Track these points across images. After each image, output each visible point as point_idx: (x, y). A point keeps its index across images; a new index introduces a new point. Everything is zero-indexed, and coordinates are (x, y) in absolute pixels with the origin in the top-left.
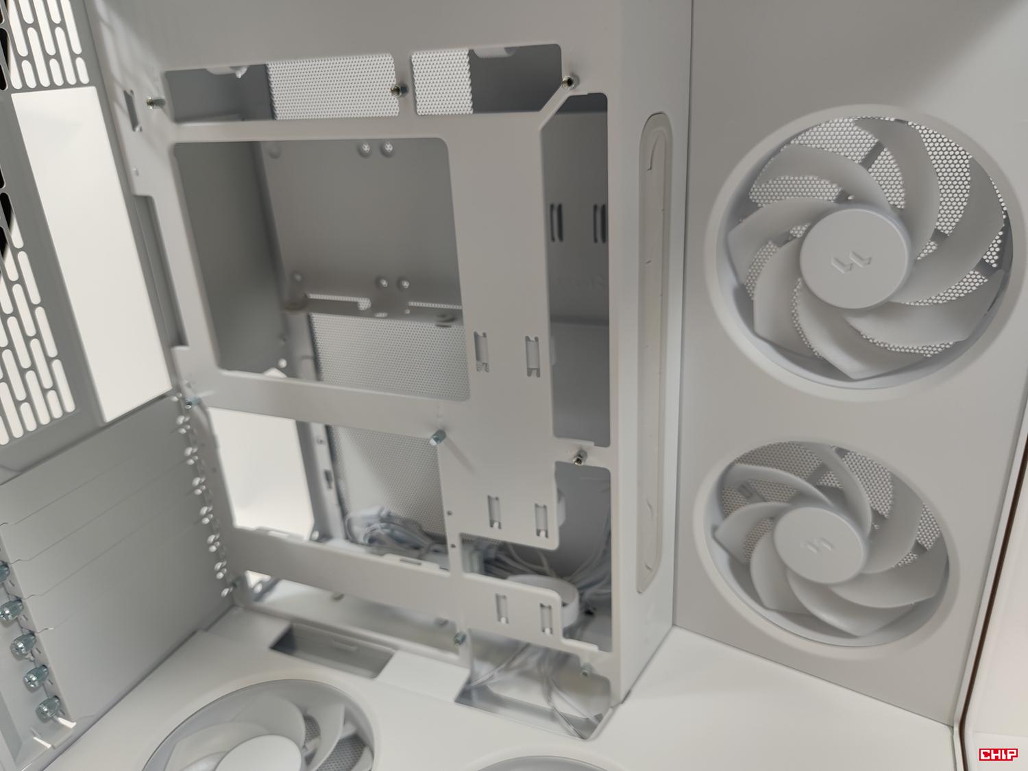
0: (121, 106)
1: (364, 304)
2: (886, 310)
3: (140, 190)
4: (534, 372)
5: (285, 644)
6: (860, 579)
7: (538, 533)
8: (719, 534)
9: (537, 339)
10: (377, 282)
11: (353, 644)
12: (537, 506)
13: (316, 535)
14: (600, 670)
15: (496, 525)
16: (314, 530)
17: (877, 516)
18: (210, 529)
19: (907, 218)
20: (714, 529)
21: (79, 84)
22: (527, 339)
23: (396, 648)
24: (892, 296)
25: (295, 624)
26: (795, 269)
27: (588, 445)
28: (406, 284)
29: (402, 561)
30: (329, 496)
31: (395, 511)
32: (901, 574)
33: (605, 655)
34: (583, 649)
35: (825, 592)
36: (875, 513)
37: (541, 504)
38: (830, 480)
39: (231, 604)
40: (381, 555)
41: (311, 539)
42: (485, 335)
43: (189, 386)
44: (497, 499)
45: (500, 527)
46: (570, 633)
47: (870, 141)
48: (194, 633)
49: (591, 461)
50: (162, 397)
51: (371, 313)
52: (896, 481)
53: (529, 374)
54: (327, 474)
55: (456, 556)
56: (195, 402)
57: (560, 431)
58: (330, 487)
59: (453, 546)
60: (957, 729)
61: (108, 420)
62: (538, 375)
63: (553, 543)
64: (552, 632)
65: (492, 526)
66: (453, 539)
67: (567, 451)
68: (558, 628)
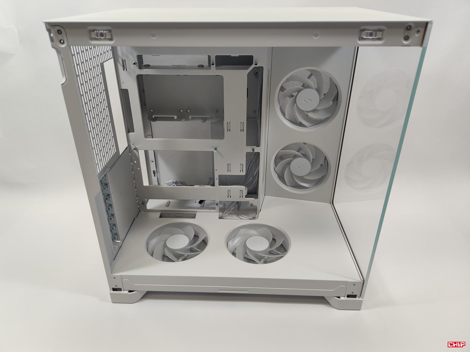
0: (120, 63)
1: (176, 117)
2: (314, 111)
3: (123, 87)
4: (242, 131)
5: (163, 216)
6: (310, 174)
7: (240, 172)
8: (276, 170)
9: (243, 122)
10: (180, 111)
11: (183, 214)
12: (241, 164)
14: (254, 204)
15: (229, 171)
19: (318, 90)
21: (111, 58)
22: (241, 122)
24: (316, 108)
25: (162, 213)
26: (295, 102)
27: (255, 147)
28: (189, 111)
29: (200, 186)
30: (154, 178)
31: (178, 181)
32: (318, 171)
33: (256, 200)
34: (251, 200)
35: (302, 179)
37: (242, 164)
39: (139, 211)
42: (230, 122)
43: (133, 144)
45: (230, 171)
46: (246, 197)
47: (309, 73)
48: (135, 219)
49: (255, 151)
50: (126, 148)
51: (177, 120)
53: (241, 131)
54: (154, 172)
55: (217, 182)
56: (135, 149)
57: (248, 145)
58: (155, 176)
59: (216, 179)
60: (332, 203)
61: (120, 154)
62: (243, 131)
63: (244, 173)
64: (242, 197)
65: (228, 171)
66: (216, 177)
67: (249, 149)
68: (244, 196)
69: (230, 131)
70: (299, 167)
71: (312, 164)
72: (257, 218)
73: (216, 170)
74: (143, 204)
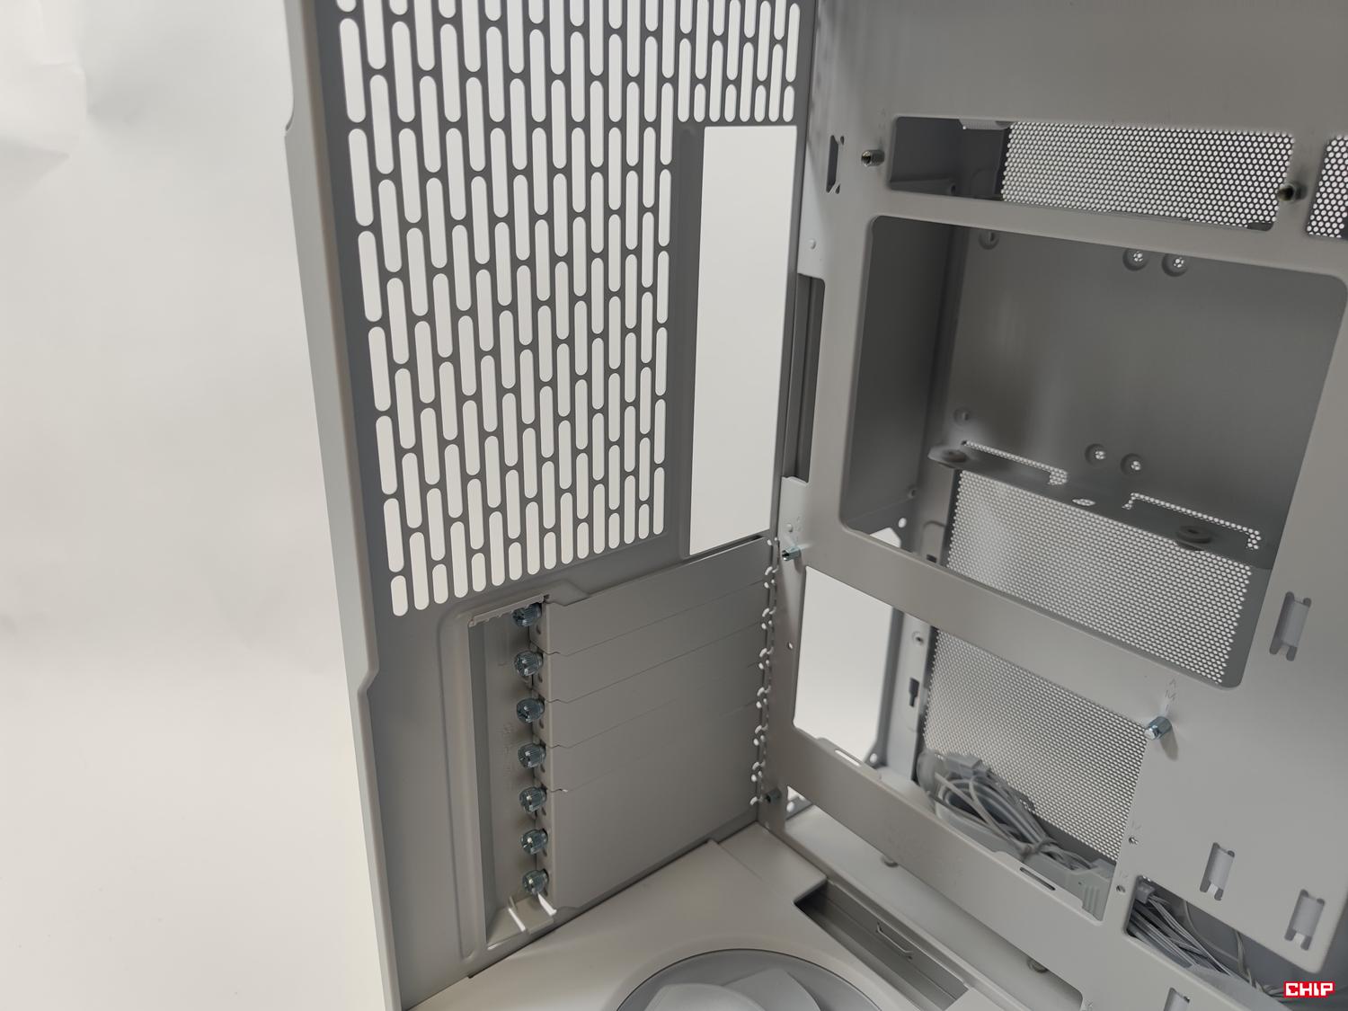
1: (1059, 477)
5: (815, 903)
10: (1090, 451)
13: (874, 758)
15: (1211, 891)
16: (873, 751)
18: (761, 717)
21: (781, 122)
23: (973, 982)
25: (831, 882)
28: (1136, 466)
29: (1022, 869)
30: (908, 716)
39: (754, 818)
40: (994, 850)
41: (867, 761)
44: (1231, 854)
48: (705, 842)
54: (914, 684)
55: (1118, 904)
56: (789, 554)
58: (913, 703)
59: (1120, 889)
63: (1311, 960)
65: (1204, 889)
66: (1123, 877)
74: (769, 799)
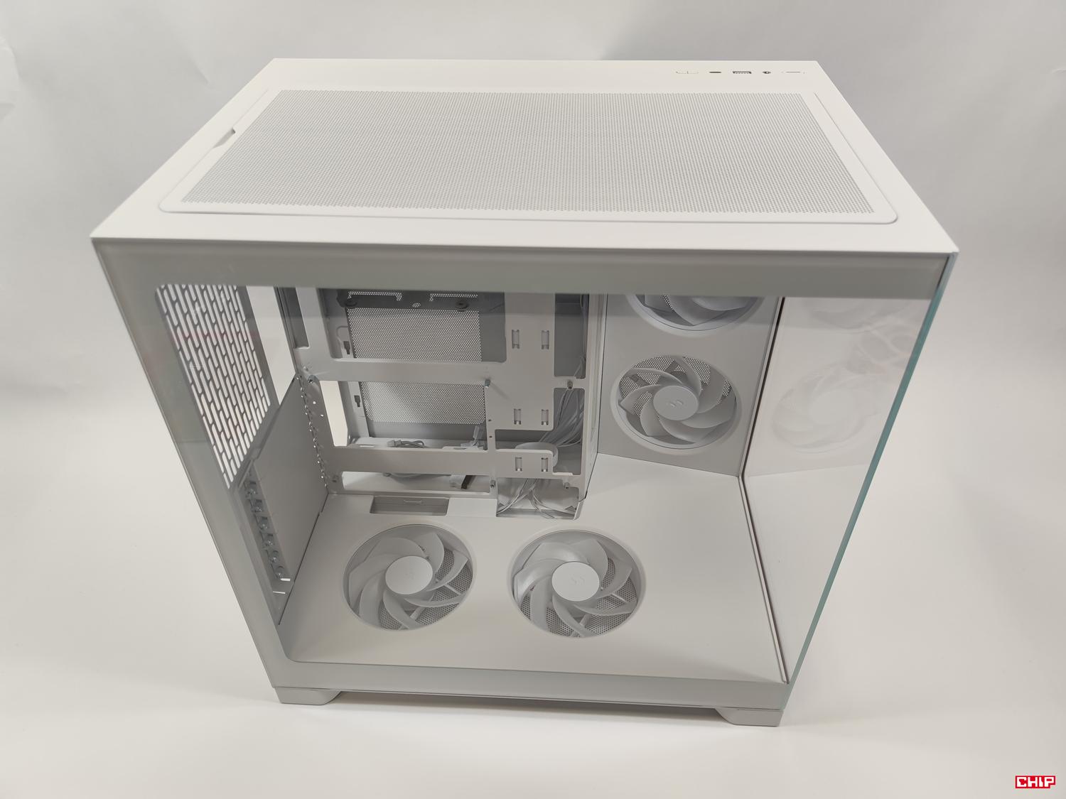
4: (545, 347)
6: (695, 417)
7: (543, 424)
8: (621, 403)
12: (542, 411)
14: (573, 485)
15: (518, 423)
17: (704, 385)
18: (317, 451)
20: (619, 402)
23: (449, 496)
25: (376, 496)
27: (574, 379)
29: (455, 449)
30: (358, 412)
32: (715, 411)
33: (577, 476)
34: (566, 476)
35: (678, 425)
36: (702, 382)
37: (545, 409)
38: (678, 369)
39: (327, 493)
42: (518, 331)
43: (307, 370)
44: (520, 410)
45: (520, 423)
46: (556, 469)
48: (318, 515)
49: (575, 386)
50: (292, 383)
51: (402, 304)
52: (712, 370)
53: (543, 348)
54: (357, 398)
55: (491, 442)
56: (311, 381)
57: (558, 373)
58: (359, 406)
59: (491, 437)
60: (740, 477)
61: (280, 403)
62: (548, 348)
63: (550, 427)
64: (547, 470)
65: (515, 423)
66: (490, 432)
67: (562, 383)
68: (551, 468)
69: (518, 348)
70: (672, 403)
71: (702, 398)
72: (577, 517)
73: (490, 420)
74: (335, 481)
